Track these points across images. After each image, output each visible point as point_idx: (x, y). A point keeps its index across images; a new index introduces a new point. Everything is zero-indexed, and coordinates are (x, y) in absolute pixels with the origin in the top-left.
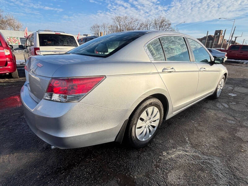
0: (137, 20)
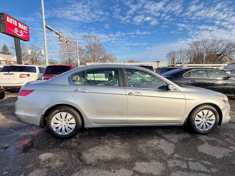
0: (221, 42)
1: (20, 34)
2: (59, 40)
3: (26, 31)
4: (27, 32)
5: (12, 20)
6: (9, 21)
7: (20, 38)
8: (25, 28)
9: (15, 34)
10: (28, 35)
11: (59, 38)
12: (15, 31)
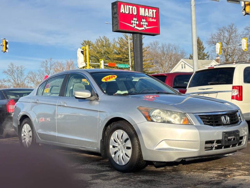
1: (142, 26)
2: (244, 13)
3: (153, 18)
4: (155, 18)
5: (129, 8)
6: (123, 11)
7: (141, 33)
8: (151, 13)
9: (133, 28)
10: (157, 23)
11: (245, 9)
12: (132, 24)
